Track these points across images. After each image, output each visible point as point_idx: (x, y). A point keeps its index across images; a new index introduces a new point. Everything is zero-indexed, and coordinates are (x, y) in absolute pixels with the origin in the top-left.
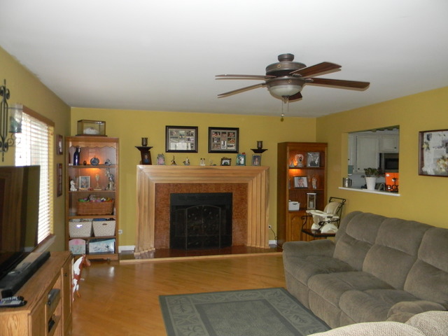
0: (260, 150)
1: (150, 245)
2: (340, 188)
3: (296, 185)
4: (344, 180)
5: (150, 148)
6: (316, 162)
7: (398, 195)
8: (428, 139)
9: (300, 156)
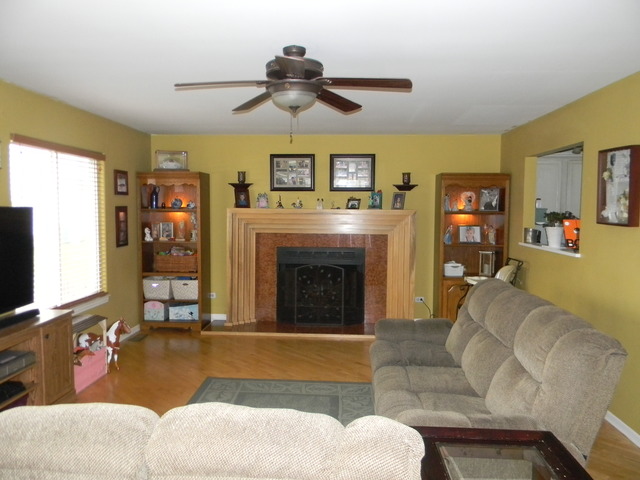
0: (406, 186)
1: (249, 316)
2: (520, 244)
3: (463, 238)
4: (526, 230)
5: (249, 185)
6: (494, 204)
7: (578, 255)
8: (612, 164)
9: (469, 194)
